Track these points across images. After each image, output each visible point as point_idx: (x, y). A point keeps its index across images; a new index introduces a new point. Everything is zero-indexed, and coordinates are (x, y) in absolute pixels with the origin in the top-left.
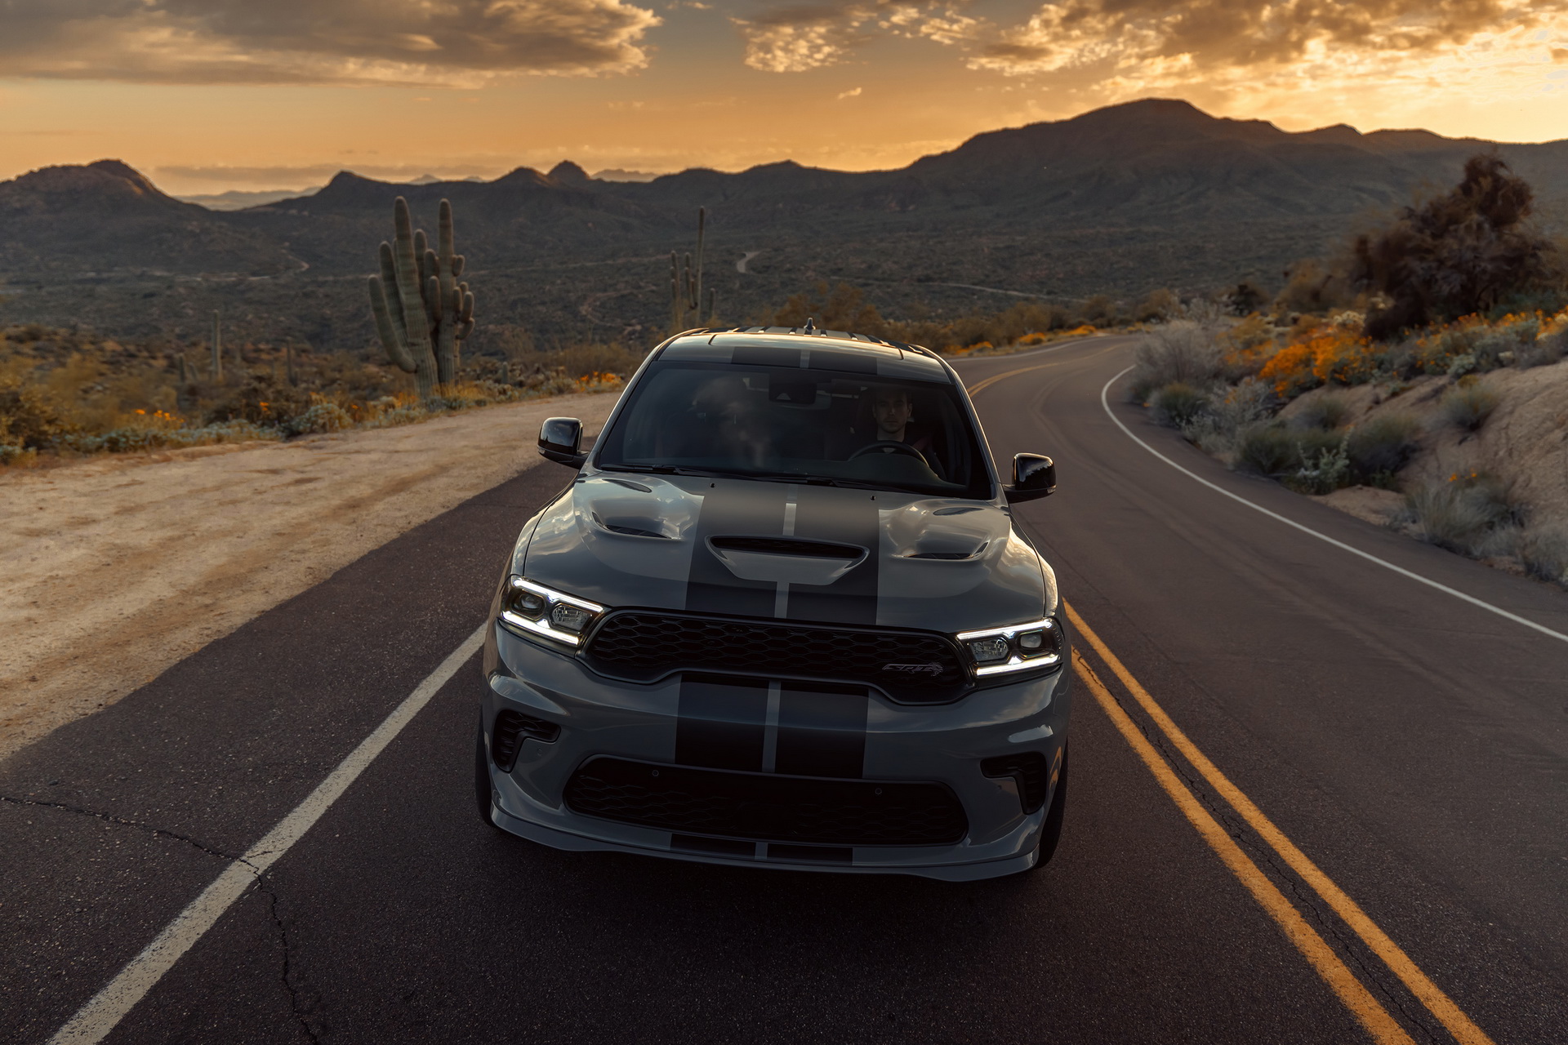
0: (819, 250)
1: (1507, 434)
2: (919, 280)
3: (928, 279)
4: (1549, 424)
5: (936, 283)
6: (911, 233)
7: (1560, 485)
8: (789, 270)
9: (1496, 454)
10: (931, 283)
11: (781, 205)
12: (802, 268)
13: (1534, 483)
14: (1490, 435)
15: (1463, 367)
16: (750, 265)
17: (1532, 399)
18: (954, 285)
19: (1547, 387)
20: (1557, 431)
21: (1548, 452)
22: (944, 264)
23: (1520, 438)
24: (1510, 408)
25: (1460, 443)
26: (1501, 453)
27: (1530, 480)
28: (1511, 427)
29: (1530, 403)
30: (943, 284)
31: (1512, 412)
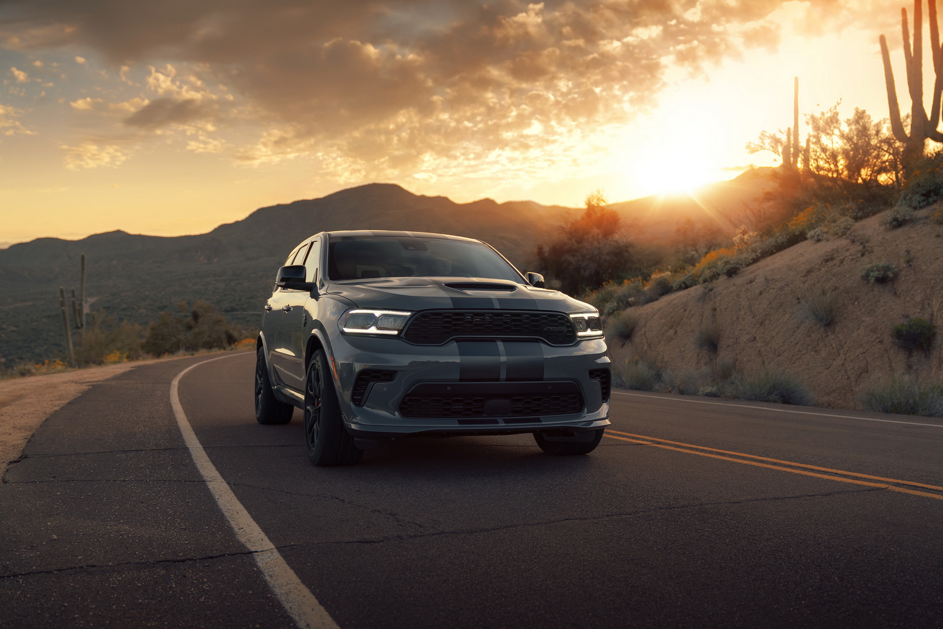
0: (147, 293)
1: (645, 337)
2: (226, 311)
3: (233, 309)
4: (665, 328)
5: (239, 312)
6: (216, 278)
7: (679, 357)
8: (125, 309)
9: (642, 348)
10: (235, 313)
11: (114, 262)
12: (135, 307)
13: (666, 359)
14: (637, 339)
15: (611, 308)
16: (92, 306)
17: (653, 317)
18: (252, 313)
19: (659, 310)
20: (670, 331)
21: (669, 341)
22: (244, 298)
23: (653, 337)
24: (644, 323)
25: (622, 346)
26: (645, 347)
27: (663, 358)
28: (647, 333)
29: (654, 318)
30: (243, 313)
31: (645, 326)
